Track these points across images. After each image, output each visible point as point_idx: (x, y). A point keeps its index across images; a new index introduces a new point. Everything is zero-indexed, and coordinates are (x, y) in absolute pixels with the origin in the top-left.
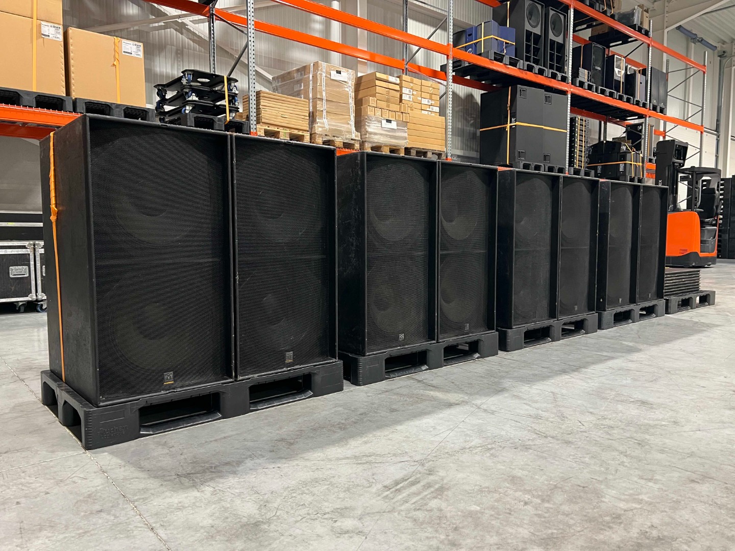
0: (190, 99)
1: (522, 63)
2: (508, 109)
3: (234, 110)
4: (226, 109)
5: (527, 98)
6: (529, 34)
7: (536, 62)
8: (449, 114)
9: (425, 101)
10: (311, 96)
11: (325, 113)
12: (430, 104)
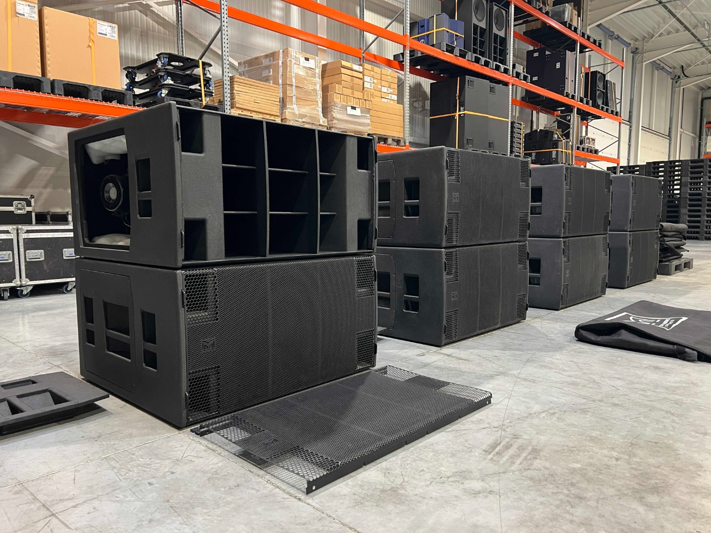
0: (166, 82)
1: (470, 55)
2: (457, 98)
3: (209, 94)
4: (201, 93)
5: (475, 89)
6: (476, 27)
7: (482, 54)
8: (406, 103)
9: (384, 90)
10: (280, 81)
11: (294, 99)
12: (389, 92)
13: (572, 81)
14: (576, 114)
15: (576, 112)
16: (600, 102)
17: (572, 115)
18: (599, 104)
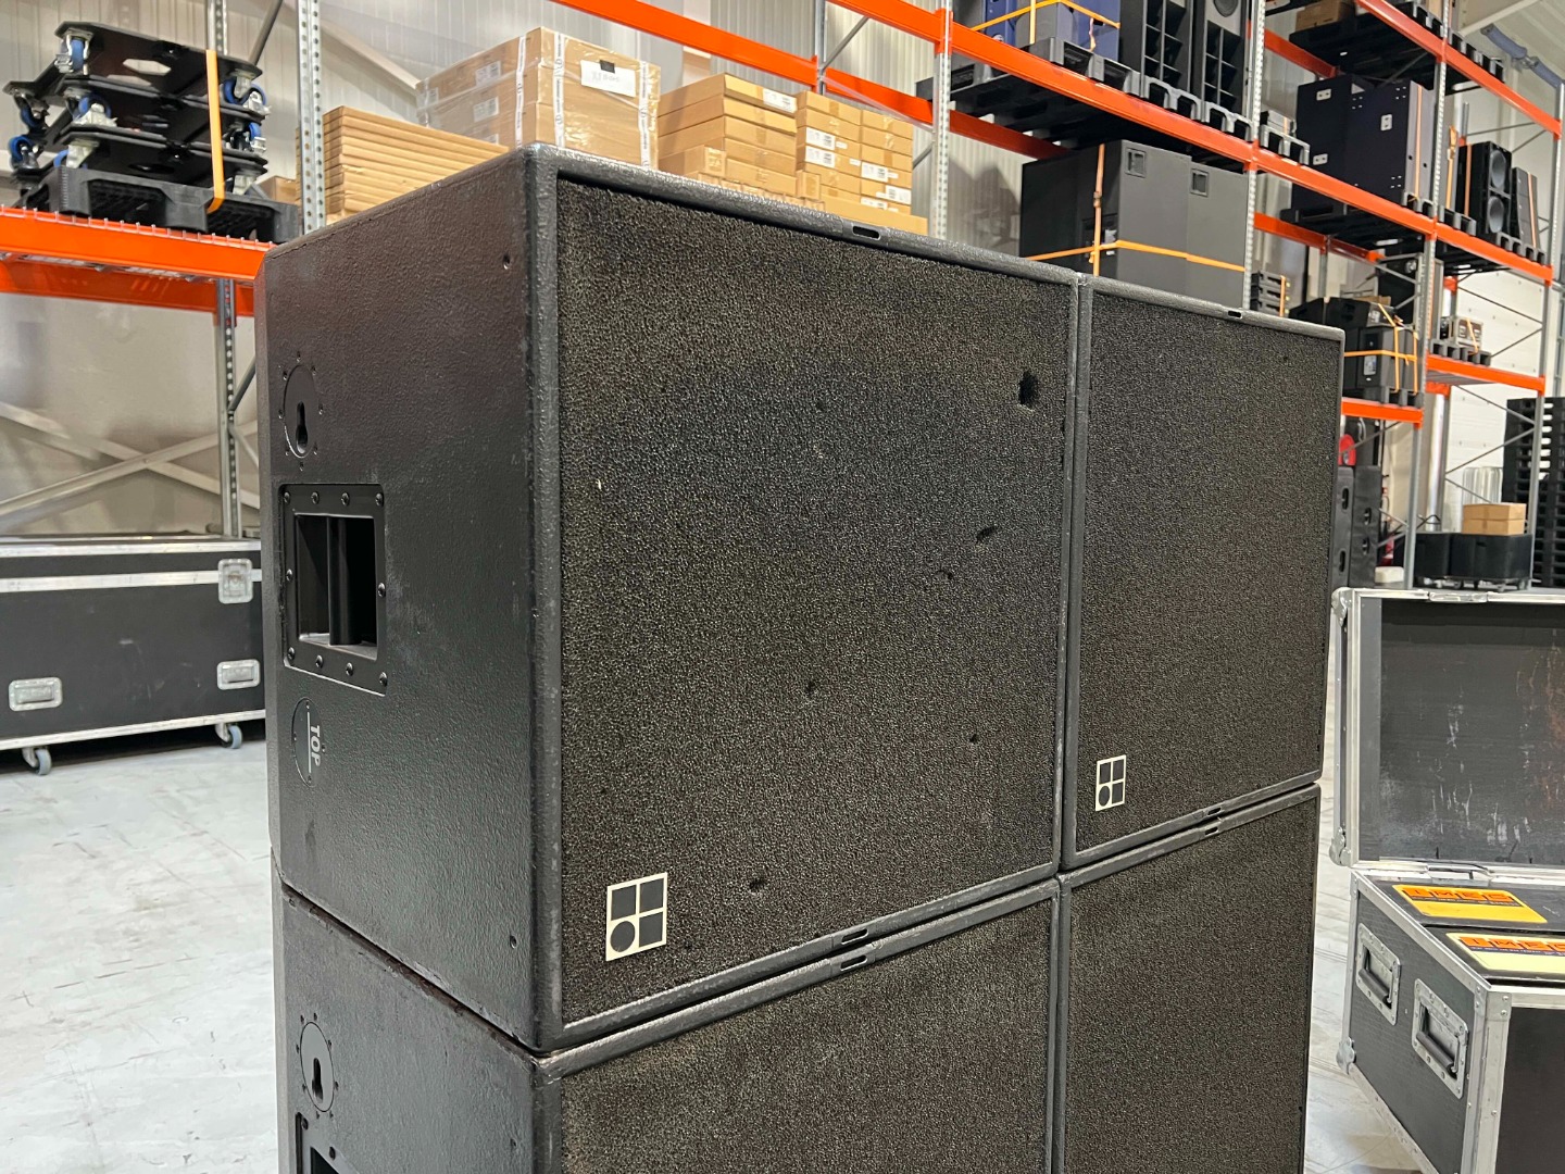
1: (1137, 81)
2: (1096, 205)
5: (1147, 178)
6: (1155, 2)
7: (1173, 79)
8: (938, 211)
9: (870, 171)
12: (886, 180)
13: (1425, 165)
14: (1432, 255)
15: (1433, 250)
16: (1495, 226)
17: (1420, 259)
18: (1493, 230)
